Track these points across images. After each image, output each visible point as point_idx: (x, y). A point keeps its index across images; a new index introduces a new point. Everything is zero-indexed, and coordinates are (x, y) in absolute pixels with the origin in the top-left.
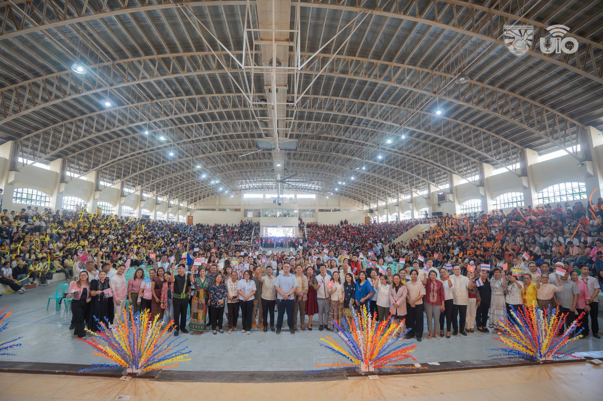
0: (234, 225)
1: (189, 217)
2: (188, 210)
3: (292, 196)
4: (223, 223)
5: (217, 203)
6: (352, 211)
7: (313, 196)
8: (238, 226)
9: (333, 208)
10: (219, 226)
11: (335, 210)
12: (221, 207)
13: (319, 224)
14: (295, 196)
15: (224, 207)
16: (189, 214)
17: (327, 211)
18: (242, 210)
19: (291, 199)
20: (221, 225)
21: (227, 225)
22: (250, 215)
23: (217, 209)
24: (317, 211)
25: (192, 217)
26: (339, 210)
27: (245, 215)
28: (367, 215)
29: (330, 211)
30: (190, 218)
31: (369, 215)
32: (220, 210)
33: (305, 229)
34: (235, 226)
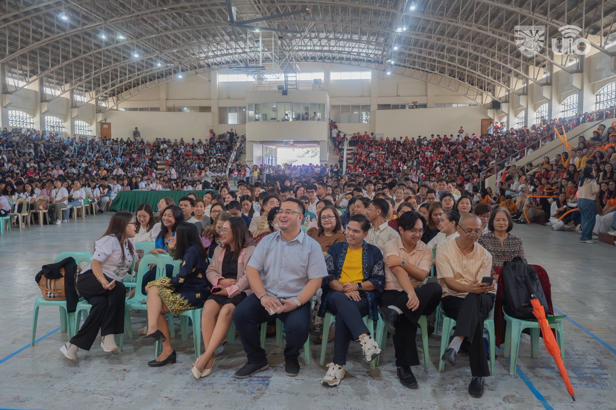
0: (196, 142)
1: (102, 124)
2: (99, 110)
3: (320, 76)
4: (173, 137)
5: (163, 96)
6: (454, 105)
7: (367, 75)
8: (204, 142)
9: (409, 101)
10: (164, 142)
11: (415, 106)
12: (170, 104)
13: (378, 138)
14: (327, 76)
15: (178, 104)
16: (100, 118)
17: (396, 107)
18: (215, 109)
19: (317, 82)
20: (169, 142)
21: (182, 140)
22: (232, 119)
23: (163, 108)
24: (374, 107)
25: (109, 124)
26: (425, 106)
27: (223, 120)
28: (486, 114)
29: (403, 107)
30: (106, 126)
31: (490, 114)
32: (169, 109)
33: (346, 147)
34: (200, 142)
